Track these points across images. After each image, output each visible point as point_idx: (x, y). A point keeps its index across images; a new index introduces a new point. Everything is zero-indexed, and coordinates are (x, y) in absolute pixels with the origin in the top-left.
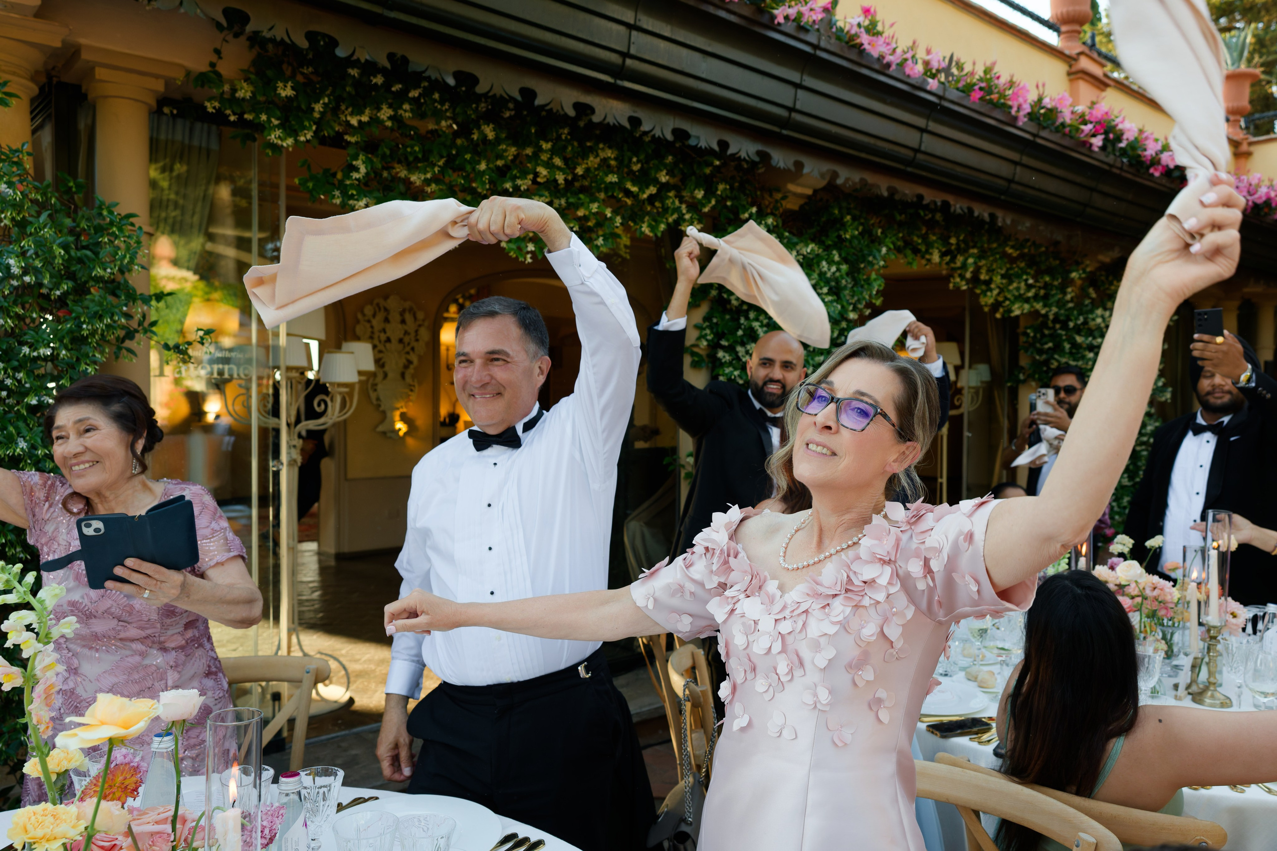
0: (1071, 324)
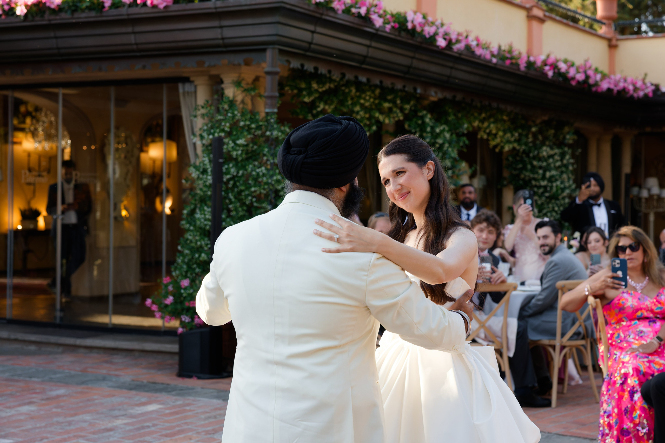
0: (531, 155)
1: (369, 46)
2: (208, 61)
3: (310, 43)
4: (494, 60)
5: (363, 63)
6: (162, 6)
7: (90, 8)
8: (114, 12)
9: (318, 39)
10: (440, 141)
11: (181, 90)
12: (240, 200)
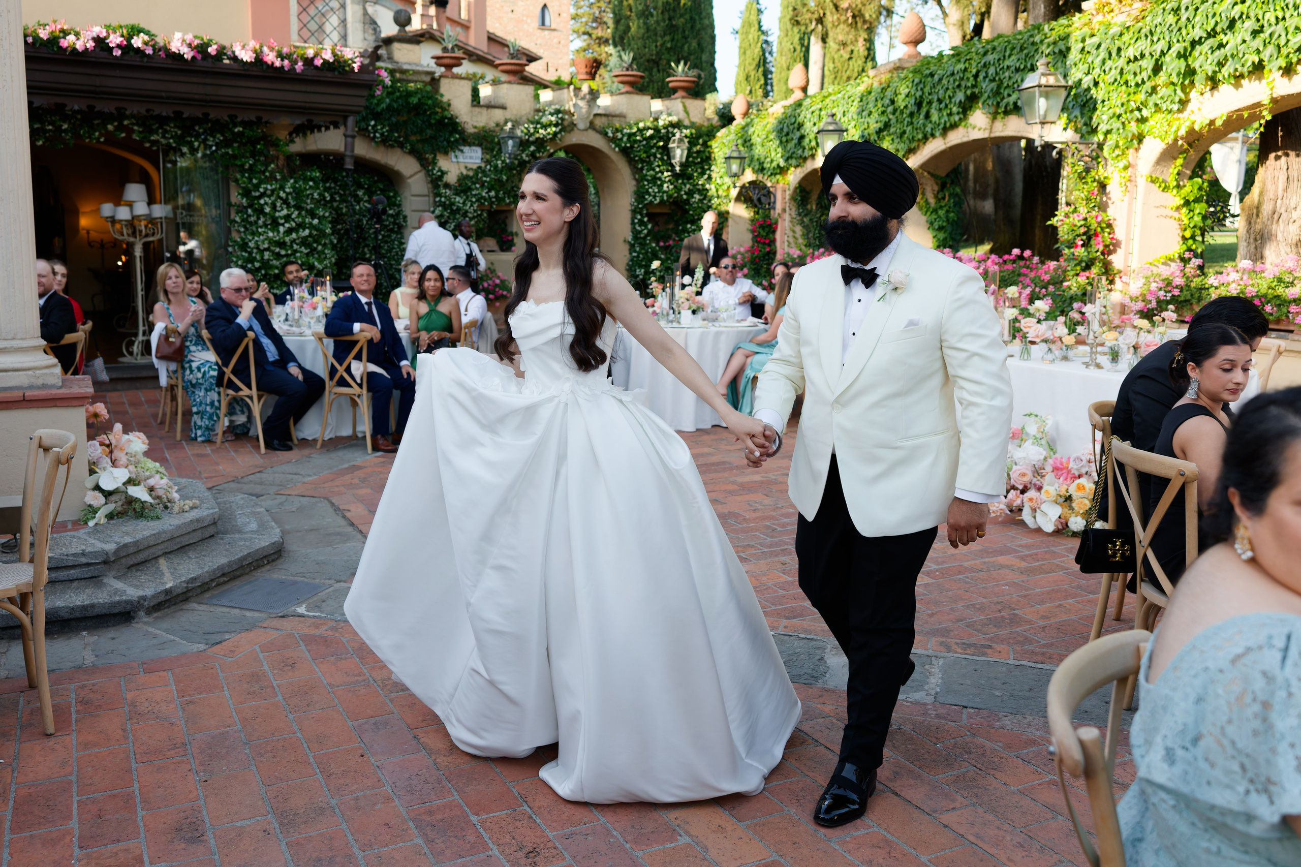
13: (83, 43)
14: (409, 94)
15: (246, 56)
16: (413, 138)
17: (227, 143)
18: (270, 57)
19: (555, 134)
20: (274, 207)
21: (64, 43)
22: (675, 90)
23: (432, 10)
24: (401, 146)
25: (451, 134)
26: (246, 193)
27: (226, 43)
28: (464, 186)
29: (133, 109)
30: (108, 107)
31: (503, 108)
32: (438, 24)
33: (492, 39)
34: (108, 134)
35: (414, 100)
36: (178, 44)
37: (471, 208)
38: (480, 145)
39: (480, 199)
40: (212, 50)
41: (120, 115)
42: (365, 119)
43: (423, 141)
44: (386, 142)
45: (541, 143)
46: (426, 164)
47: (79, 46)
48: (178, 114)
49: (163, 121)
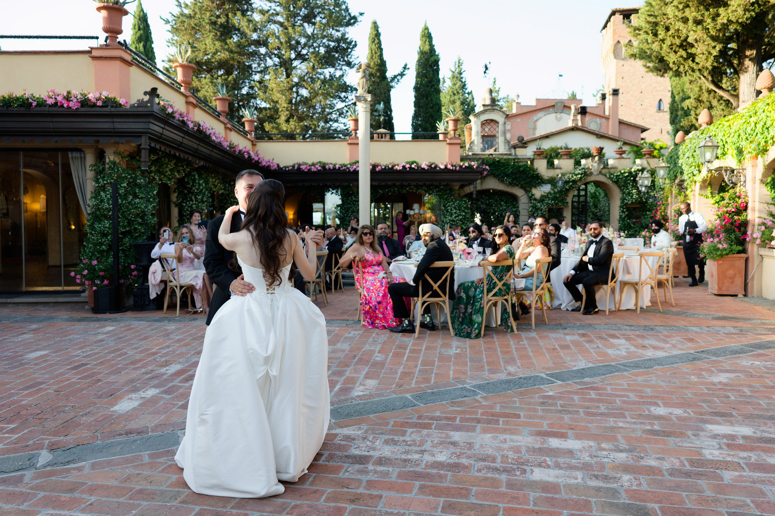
1: (183, 138)
2: (102, 139)
3: (162, 134)
4: (228, 148)
5: (180, 146)
6: (74, 108)
7: (21, 106)
8: (38, 109)
9: (166, 133)
10: (201, 188)
11: (70, 156)
12: (124, 217)
13: (399, 168)
14: (520, 167)
15: (442, 167)
16: (522, 183)
17: (440, 191)
18: (449, 167)
19: (581, 178)
20: (451, 210)
21: (395, 168)
22: (645, 155)
23: (579, 117)
24: (517, 185)
25: (537, 180)
26: (444, 206)
27: (437, 163)
28: (542, 200)
29: (412, 183)
30: (406, 183)
31: (560, 169)
32: (582, 123)
33: (621, 123)
34: (407, 191)
35: (522, 169)
36: (424, 166)
37: (544, 207)
38: (549, 183)
39: (547, 204)
40: (433, 166)
41: (409, 185)
42: (503, 177)
43: (526, 183)
44: (511, 184)
45: (574, 182)
46: (527, 191)
47: (398, 168)
48: (425, 184)
49: (422, 186)
